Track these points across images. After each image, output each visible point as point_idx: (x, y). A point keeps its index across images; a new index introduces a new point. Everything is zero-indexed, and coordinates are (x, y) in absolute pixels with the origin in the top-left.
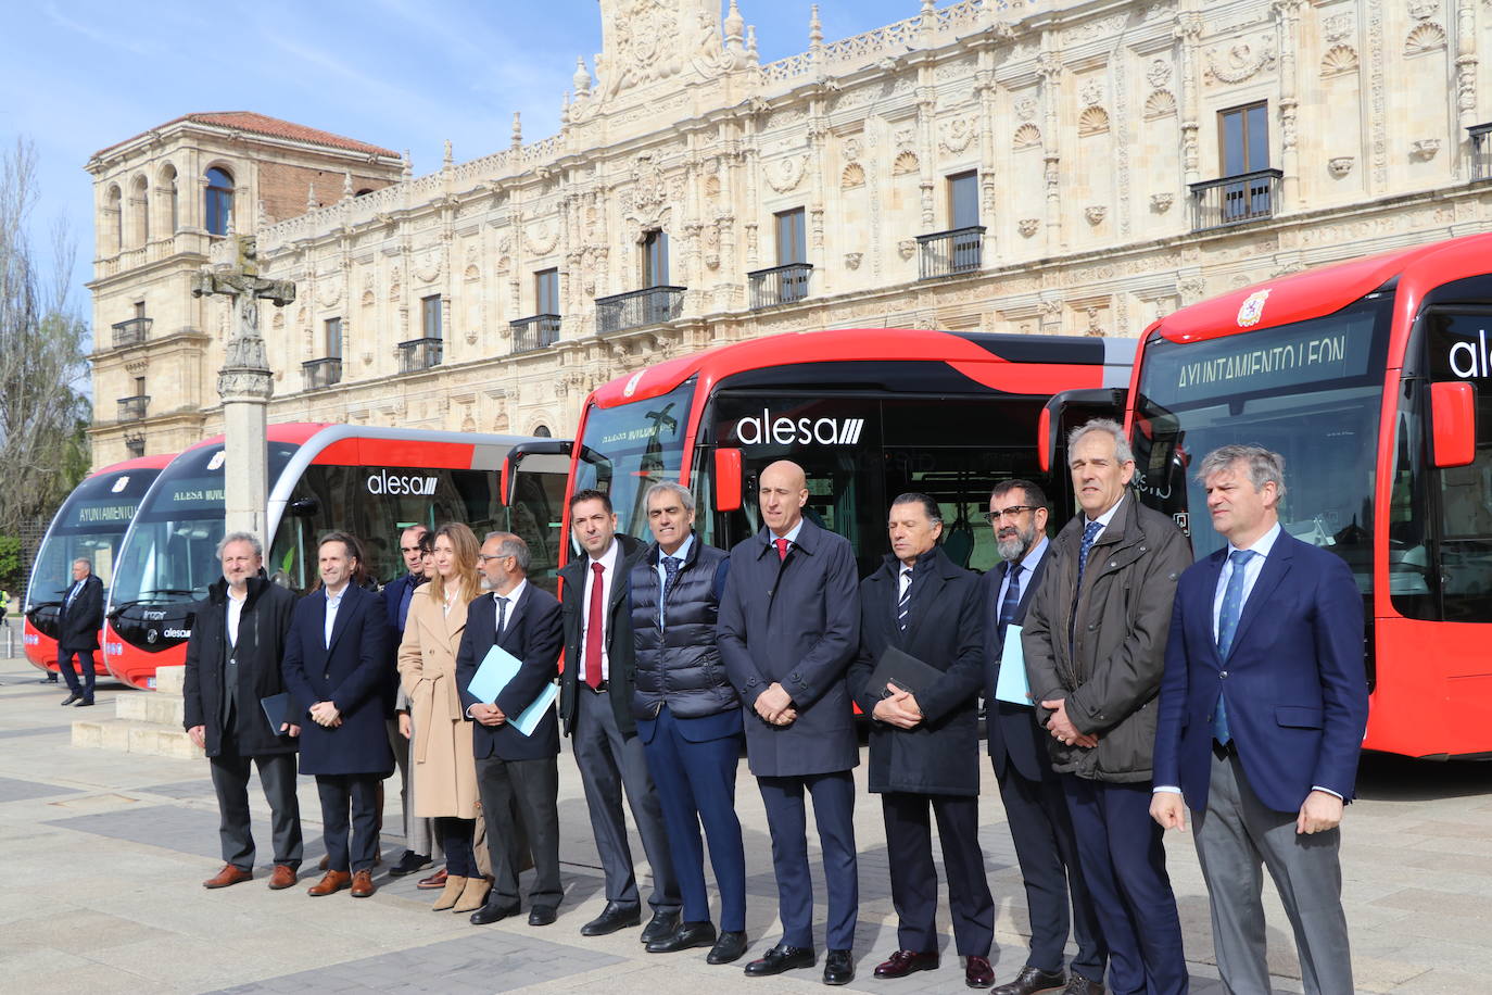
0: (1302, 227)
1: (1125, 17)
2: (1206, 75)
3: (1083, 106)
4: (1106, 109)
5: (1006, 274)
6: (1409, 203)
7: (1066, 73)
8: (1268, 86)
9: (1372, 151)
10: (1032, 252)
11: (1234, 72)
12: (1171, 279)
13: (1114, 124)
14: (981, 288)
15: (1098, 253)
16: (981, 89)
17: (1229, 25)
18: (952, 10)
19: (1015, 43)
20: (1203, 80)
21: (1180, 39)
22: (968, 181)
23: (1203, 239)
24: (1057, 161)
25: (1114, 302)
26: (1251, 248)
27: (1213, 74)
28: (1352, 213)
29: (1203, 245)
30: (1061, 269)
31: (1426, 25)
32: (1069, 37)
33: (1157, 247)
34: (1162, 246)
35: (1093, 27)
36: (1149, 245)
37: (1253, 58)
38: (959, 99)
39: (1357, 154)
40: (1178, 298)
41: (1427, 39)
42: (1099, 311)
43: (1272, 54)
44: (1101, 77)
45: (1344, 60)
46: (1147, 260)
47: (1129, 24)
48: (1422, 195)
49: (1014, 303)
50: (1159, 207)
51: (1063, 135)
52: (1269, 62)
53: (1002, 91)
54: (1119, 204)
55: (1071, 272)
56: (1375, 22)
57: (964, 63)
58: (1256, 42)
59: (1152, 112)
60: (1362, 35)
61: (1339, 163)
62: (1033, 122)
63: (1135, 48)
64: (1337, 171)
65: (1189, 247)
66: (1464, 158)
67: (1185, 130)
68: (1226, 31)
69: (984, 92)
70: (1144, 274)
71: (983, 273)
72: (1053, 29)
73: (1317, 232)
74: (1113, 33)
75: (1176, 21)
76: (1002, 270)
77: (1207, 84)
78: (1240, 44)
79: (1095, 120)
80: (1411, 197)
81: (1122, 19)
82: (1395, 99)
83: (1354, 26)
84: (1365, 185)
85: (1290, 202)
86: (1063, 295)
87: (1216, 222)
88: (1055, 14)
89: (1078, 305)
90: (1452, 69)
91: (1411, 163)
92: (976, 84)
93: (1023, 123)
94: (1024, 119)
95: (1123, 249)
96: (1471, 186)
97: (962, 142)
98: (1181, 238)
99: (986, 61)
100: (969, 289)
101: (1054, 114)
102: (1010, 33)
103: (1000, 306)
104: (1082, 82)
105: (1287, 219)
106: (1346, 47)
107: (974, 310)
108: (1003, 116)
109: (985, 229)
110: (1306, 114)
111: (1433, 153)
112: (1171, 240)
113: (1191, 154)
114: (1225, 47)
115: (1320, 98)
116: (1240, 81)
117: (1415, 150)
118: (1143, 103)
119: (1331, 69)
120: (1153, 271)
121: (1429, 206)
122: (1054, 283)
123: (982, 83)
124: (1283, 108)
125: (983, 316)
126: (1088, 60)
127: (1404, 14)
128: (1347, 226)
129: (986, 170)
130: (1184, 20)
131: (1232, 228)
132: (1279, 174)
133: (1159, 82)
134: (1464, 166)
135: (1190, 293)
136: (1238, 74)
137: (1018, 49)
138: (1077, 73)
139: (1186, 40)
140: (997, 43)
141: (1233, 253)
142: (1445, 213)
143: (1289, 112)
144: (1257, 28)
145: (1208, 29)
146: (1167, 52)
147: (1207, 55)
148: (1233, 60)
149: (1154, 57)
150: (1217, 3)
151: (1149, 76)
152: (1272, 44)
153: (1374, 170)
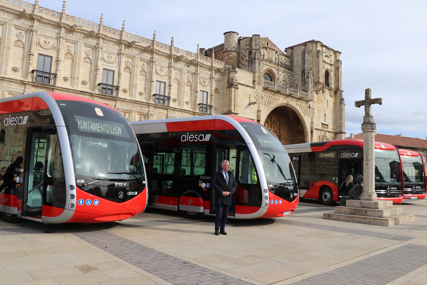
0: (60, 90)
2: (37, 43)
4: (1, 37)
6: (86, 93)
8: (53, 54)
9: (75, 79)
11: (45, 46)
12: (22, 91)
20: (36, 44)
21: (32, 31)
27: (39, 44)
28: (73, 91)
29: (33, 86)
31: (88, 57)
33: (19, 82)
34: (21, 82)
36: (17, 80)
37: (50, 45)
41: (88, 60)
45: (70, 56)
46: (13, 84)
50: (16, 71)
52: (54, 48)
54: (4, 65)
56: (79, 52)
58: (51, 42)
59: (16, 44)
63: (15, 26)
64: (66, 80)
65: (28, 84)
67: (30, 55)
68: (44, 35)
70: (12, 87)
75: (32, 26)
77: (37, 45)
82: (81, 70)
83: (73, 50)
90: (93, 69)
95: (8, 79)
96: (99, 95)
105: (59, 87)
106: (71, 53)
111: (87, 84)
113: (30, 61)
115: (63, 62)
116: (46, 49)
117: (84, 82)
118: (14, 41)
119: (66, 56)
120: (15, 87)
121: (89, 95)
124: (57, 61)
127: (84, 53)
132: (56, 76)
133: (20, 38)
136: (46, 47)
142: (91, 98)
144: (52, 39)
145: (39, 33)
146: (24, 32)
147: (38, 39)
148: (44, 43)
149: (19, 31)
150: (42, 28)
151: (17, 35)
152: (56, 44)
153: (75, 83)
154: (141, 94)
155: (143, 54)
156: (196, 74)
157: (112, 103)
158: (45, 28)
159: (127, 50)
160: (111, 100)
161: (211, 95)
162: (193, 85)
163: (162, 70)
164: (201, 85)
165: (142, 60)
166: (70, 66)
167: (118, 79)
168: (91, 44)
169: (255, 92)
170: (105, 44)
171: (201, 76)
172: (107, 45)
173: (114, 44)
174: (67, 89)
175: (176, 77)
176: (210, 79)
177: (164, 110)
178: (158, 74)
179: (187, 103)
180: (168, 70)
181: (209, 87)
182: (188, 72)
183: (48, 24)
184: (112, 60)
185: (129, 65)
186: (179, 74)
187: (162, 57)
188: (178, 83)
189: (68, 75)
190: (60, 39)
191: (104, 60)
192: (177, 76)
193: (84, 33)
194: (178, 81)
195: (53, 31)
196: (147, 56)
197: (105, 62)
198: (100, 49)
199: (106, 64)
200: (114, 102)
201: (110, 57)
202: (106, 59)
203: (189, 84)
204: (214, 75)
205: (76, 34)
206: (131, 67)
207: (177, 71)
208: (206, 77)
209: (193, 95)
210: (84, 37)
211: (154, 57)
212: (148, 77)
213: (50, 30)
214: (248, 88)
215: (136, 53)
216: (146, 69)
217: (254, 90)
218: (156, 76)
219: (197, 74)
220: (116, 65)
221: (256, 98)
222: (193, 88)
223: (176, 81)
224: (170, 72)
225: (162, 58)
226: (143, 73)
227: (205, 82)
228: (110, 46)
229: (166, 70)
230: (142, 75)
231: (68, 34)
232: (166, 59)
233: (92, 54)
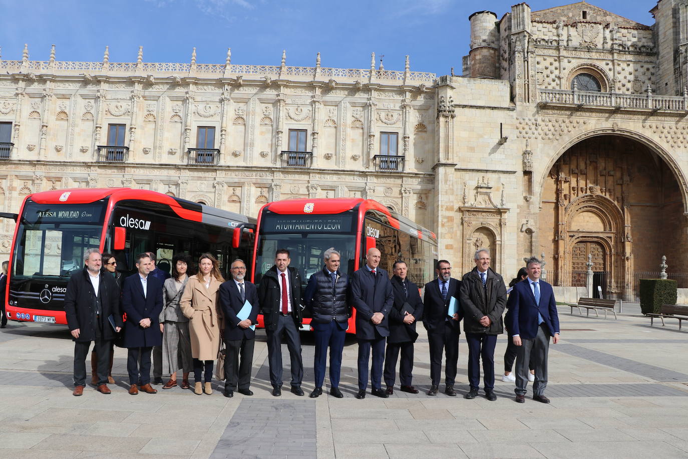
0: (134, 167)
1: (79, 85)
3: (59, 110)
4: (68, 113)
5: (21, 163)
6: (168, 167)
7: (54, 97)
8: (127, 120)
9: (158, 148)
10: (33, 156)
12: (86, 176)
13: (71, 120)
14: (9, 166)
15: (60, 162)
16: (19, 94)
17: (116, 97)
18: (9, 62)
19: (35, 81)
20: (105, 112)
21: (99, 97)
22: (8, 126)
23: (100, 165)
24: (47, 127)
25: (64, 180)
26: (116, 171)
27: (108, 111)
29: (99, 167)
30: (44, 165)
31: (176, 115)
32: (57, 85)
34: (84, 164)
35: (67, 84)
36: (80, 163)
37: (123, 110)
38: (7, 95)
39: (152, 148)
40: (88, 183)
41: (177, 119)
42: (57, 182)
43: (129, 110)
44: (67, 102)
45: (151, 118)
46: (77, 168)
47: (80, 87)
48: (172, 165)
49: (22, 174)
50: (83, 151)
51: (50, 119)
52: (128, 113)
53: (27, 97)
54: (69, 147)
55: (48, 167)
56: (162, 110)
57: (12, 82)
58: (125, 105)
60: (158, 112)
61: (147, 150)
62: (38, 111)
63: (81, 95)
64: (146, 152)
65: (94, 166)
66: (185, 157)
67: (97, 127)
68: (114, 99)
69: (20, 95)
70: (77, 172)
71: (11, 160)
72: (51, 81)
73: (138, 170)
74: (74, 88)
75: (98, 91)
76: (20, 161)
77: (106, 114)
78: (119, 104)
79: (63, 116)
80: (169, 165)
81: (78, 85)
82: (166, 135)
83: (155, 109)
84: (154, 158)
85: (131, 159)
86: (44, 174)
87: (104, 160)
88: (54, 76)
89: (49, 179)
90: (183, 130)
91: (168, 154)
92: (17, 92)
93: (33, 110)
94: (34, 109)
95: (70, 162)
96: (187, 166)
97: (7, 111)
98: (92, 163)
99: (22, 84)
100: (4, 165)
101: (48, 110)
102: (34, 77)
103: (17, 174)
104: (59, 102)
105: (130, 164)
106: (152, 114)
107: (5, 173)
108: (26, 106)
109: (14, 144)
110: (138, 133)
111: (175, 153)
112: (88, 163)
113: (98, 136)
114: (114, 104)
115: (142, 128)
116: (118, 116)
117: (170, 151)
118: (81, 115)
119: (147, 120)
120: (80, 172)
121: (174, 169)
122: (41, 169)
123: (19, 91)
124: (131, 128)
125: (9, 176)
126: (63, 95)
127: (170, 109)
128: (148, 170)
129: (17, 123)
130: (101, 91)
131: (110, 163)
132: (128, 149)
133: (88, 109)
134: (185, 159)
135: (92, 182)
136: (117, 114)
137: (36, 84)
138: (58, 98)
139: (101, 98)
140: (28, 79)
141: (109, 171)
142: (178, 172)
143: (133, 130)
144: (125, 101)
145: (108, 97)
146: (93, 100)
147: (107, 105)
148: (116, 109)
149: (88, 100)
150: (113, 89)
151: (85, 106)
152: (130, 107)
153: (157, 154)
154: (263, 155)
155: (265, 93)
156: (368, 106)
157: (210, 176)
158: (117, 89)
159: (236, 91)
160: (208, 170)
161: (405, 138)
162: (365, 126)
163: (299, 110)
164: (382, 122)
165: (262, 101)
166: (152, 132)
167: (220, 138)
168: (179, 95)
169: (515, 117)
170: (200, 91)
171: (380, 106)
172: (203, 91)
173: (213, 87)
174: (142, 164)
175: (329, 117)
176: (403, 108)
177: (303, 176)
178: (291, 118)
179: (354, 158)
180: (311, 109)
181: (400, 124)
182: (354, 105)
183: (119, 82)
184: (212, 113)
185: (241, 114)
186: (336, 112)
187: (299, 89)
188: (335, 127)
189: (149, 145)
190: (134, 98)
191: (198, 114)
192: (331, 115)
193: (167, 83)
194: (335, 124)
195: (126, 90)
196: (270, 93)
197: (201, 116)
198: (190, 100)
199: (202, 119)
200: (214, 174)
201: (207, 108)
202: (202, 113)
203: (358, 124)
204: (408, 101)
205: (157, 86)
206: (244, 117)
207: (332, 108)
208: (392, 106)
209: (365, 142)
210: (168, 89)
211: (281, 92)
212: (274, 127)
213: (124, 89)
214: (496, 111)
215: (250, 92)
216: (273, 114)
217: (513, 113)
218: (288, 122)
219: (370, 105)
220: (218, 118)
221: (517, 129)
222: (366, 130)
223: (331, 123)
224: (314, 111)
225: (299, 91)
226: (267, 121)
227: (392, 116)
228: (208, 91)
229: (306, 110)
230: (266, 124)
231: (146, 89)
232: (307, 92)
233: (182, 109)
